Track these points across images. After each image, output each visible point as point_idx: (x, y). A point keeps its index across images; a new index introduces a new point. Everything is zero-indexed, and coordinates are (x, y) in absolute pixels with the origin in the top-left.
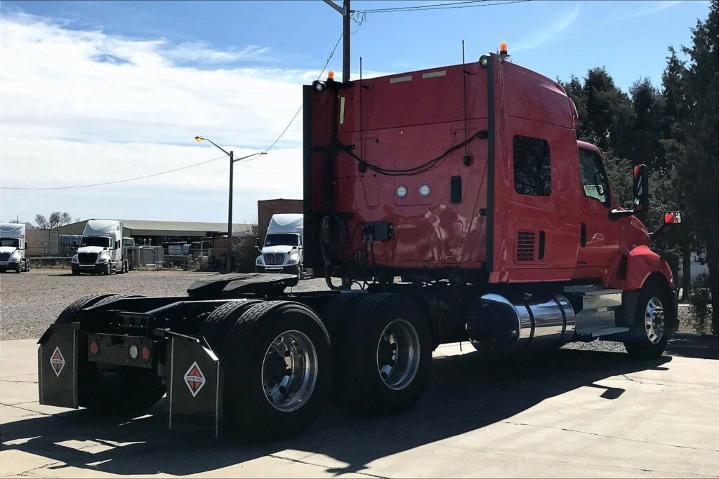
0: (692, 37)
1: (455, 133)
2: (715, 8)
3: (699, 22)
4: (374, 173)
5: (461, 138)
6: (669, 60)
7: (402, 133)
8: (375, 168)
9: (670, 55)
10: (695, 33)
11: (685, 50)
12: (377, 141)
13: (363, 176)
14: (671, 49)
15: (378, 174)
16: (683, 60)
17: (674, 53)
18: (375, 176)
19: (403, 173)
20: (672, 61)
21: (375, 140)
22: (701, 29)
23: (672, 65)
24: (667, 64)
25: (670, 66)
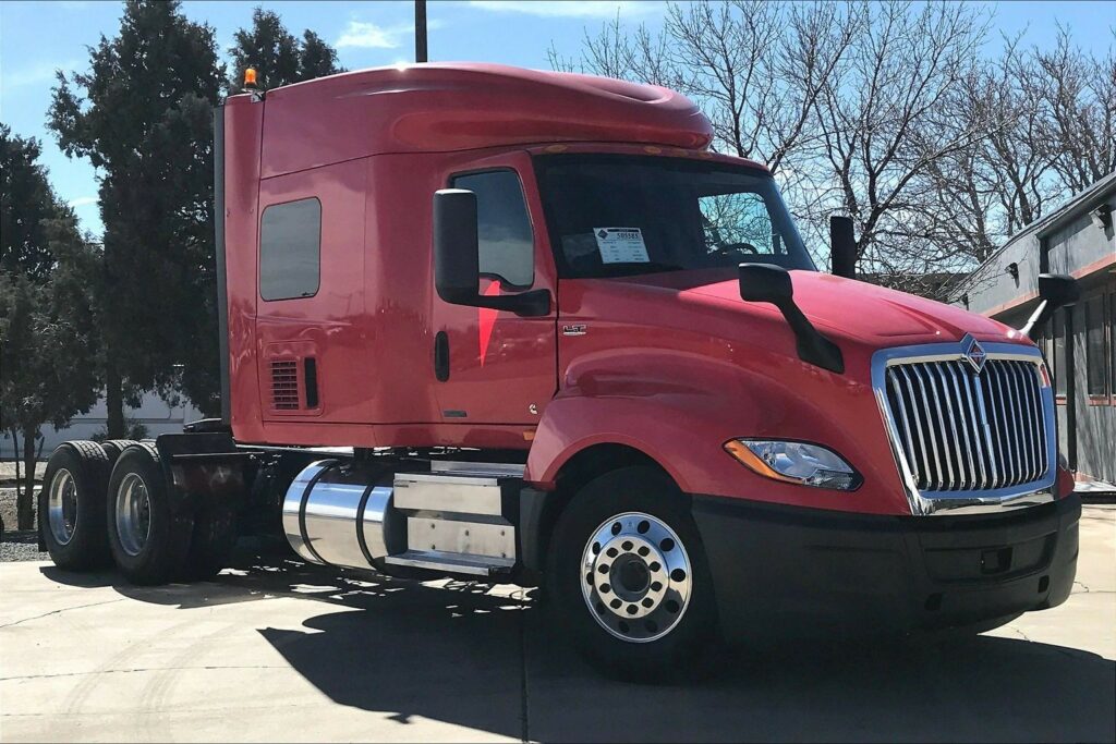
0: (91, 61)
2: (128, 21)
3: (104, 39)
6: (56, 93)
9: (58, 84)
10: (94, 55)
11: (80, 80)
14: (61, 76)
16: (79, 96)
17: (65, 82)
20: (60, 94)
22: (107, 51)
23: (61, 101)
24: (53, 99)
25: (57, 103)
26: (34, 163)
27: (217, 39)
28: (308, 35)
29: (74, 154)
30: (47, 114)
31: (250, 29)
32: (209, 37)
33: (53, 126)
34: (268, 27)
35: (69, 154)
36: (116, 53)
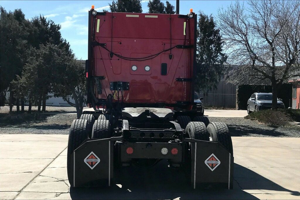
1: (165, 44)
4: (118, 58)
5: (168, 47)
7: (135, 41)
8: (118, 56)
12: (121, 43)
13: (111, 59)
15: (120, 59)
18: (119, 60)
19: (135, 59)
21: (119, 43)
36: (116, 6)
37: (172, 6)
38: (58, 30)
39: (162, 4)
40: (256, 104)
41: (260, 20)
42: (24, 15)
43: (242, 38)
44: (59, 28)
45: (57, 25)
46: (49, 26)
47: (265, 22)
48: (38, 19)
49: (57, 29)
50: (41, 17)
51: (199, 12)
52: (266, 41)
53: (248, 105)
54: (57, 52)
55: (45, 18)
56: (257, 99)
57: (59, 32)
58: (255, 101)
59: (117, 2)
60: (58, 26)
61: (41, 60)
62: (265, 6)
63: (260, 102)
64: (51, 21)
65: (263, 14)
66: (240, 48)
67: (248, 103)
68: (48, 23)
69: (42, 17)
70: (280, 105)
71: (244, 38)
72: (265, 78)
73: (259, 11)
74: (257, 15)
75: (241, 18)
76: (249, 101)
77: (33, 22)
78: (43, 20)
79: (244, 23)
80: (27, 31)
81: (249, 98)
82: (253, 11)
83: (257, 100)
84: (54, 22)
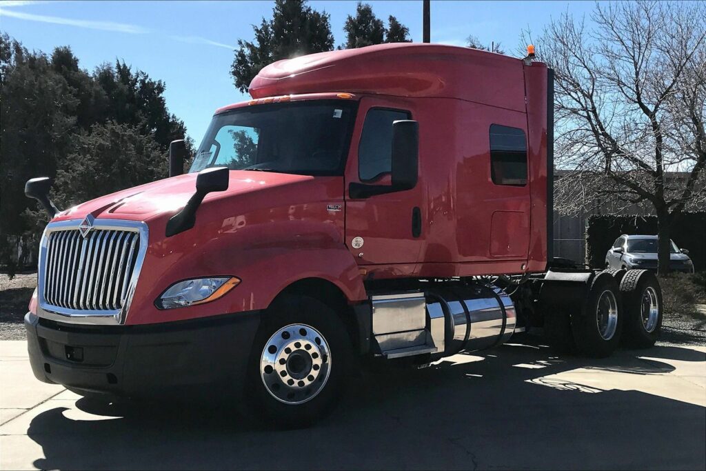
2: (278, 10)
3: (264, 21)
6: (237, 54)
9: (239, 48)
10: (257, 30)
14: (240, 43)
20: (239, 53)
22: (265, 27)
23: (240, 58)
24: (235, 57)
25: (238, 60)
26: (161, 95)
27: (331, 22)
28: (392, 19)
29: (244, 90)
30: (232, 66)
31: (354, 15)
32: (325, 19)
33: (234, 73)
34: (365, 14)
35: (242, 90)
36: (271, 30)
37: (403, 28)
38: (158, 94)
39: (378, 24)
40: (625, 261)
41: (624, 58)
42: (78, 60)
43: (579, 102)
44: (161, 89)
45: (157, 83)
46: (138, 85)
47: (635, 62)
48: (110, 68)
49: (156, 92)
50: (118, 66)
51: (467, 39)
52: (639, 108)
53: (608, 264)
54: (133, 141)
55: (128, 68)
56: (626, 251)
57: (161, 98)
58: (622, 254)
59: (272, 22)
60: (159, 84)
61: (89, 162)
62: (634, 24)
63: (633, 256)
64: (143, 73)
65: (629, 44)
66: (577, 127)
67: (607, 260)
68: (136, 79)
69: (121, 64)
70: (682, 263)
71: (582, 101)
72: (640, 200)
73: (619, 38)
74: (616, 47)
75: (578, 56)
76: (608, 255)
77: (97, 75)
78: (124, 71)
79: (586, 67)
80: (74, 94)
81: (610, 248)
82: (605, 36)
83: (625, 253)
84: (147, 76)
